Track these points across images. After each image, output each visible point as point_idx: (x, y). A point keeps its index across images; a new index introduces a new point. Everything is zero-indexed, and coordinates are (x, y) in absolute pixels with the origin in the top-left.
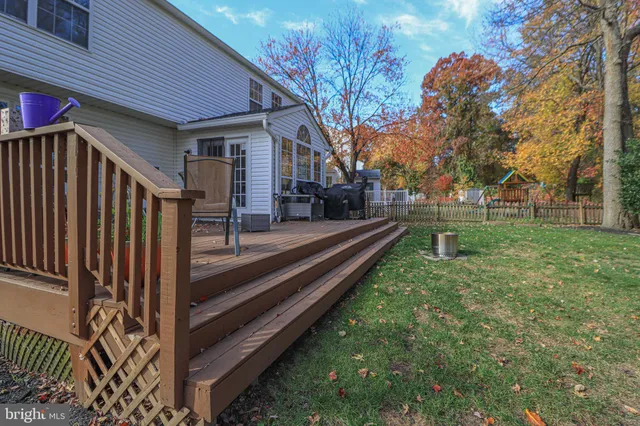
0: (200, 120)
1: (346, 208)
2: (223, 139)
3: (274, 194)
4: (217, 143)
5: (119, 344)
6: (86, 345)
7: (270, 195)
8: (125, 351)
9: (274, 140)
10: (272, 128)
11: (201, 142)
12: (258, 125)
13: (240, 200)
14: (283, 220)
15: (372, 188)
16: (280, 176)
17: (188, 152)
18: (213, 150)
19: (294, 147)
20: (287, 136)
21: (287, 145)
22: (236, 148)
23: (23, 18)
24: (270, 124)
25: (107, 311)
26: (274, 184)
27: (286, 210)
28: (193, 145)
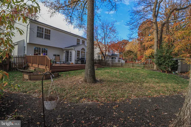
0: (66, 48)
2: (69, 51)
3: (75, 60)
6: (46, 69)
8: (48, 69)
9: (75, 51)
12: (72, 49)
13: (71, 61)
14: (76, 64)
15: (115, 59)
16: (77, 57)
17: (64, 53)
18: (67, 52)
19: (80, 52)
20: (79, 50)
21: (79, 52)
22: (71, 52)
23: (43, 38)
24: (74, 49)
25: (47, 67)
26: (75, 58)
27: (77, 62)
28: (65, 52)
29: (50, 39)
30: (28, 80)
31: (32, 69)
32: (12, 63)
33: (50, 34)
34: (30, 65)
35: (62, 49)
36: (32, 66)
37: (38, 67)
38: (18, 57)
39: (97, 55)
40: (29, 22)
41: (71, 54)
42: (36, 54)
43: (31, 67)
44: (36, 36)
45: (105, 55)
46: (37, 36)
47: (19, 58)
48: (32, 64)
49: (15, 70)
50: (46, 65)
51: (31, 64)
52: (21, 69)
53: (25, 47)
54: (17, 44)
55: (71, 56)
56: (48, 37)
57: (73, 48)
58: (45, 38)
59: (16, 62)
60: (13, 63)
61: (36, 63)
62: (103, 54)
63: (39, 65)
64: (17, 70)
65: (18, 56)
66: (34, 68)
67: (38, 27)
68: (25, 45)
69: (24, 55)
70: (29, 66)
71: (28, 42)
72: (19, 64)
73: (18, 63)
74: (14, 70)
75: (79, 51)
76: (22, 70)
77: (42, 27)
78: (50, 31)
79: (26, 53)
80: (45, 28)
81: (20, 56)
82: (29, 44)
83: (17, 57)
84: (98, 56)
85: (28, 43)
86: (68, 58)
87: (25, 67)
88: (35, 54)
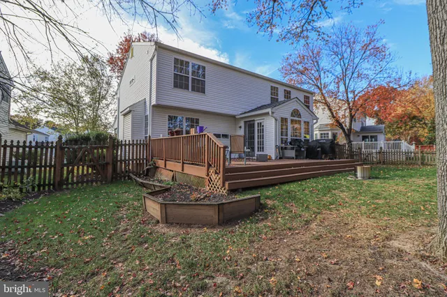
0: (245, 113)
1: (320, 153)
2: (254, 120)
3: (276, 146)
4: (252, 123)
5: (214, 177)
6: (208, 178)
7: (274, 146)
8: (215, 178)
9: (276, 120)
10: (274, 115)
11: (245, 122)
12: (268, 113)
13: (261, 148)
14: (280, 158)
15: (376, 140)
16: (279, 137)
17: (240, 127)
18: (250, 126)
19: (289, 121)
20: (284, 116)
21: (284, 120)
22: (260, 124)
23: (188, 89)
24: (273, 113)
25: (212, 170)
26: (276, 141)
27: (283, 154)
28: (242, 124)
29: (204, 93)
30: (158, 222)
31: (165, 176)
32: (119, 159)
33: (204, 76)
34: (161, 163)
35: (234, 117)
36: (165, 166)
37: (183, 170)
38: (133, 145)
39: (318, 132)
40: (156, 50)
41: (261, 131)
42: (176, 132)
43: (164, 171)
44: (173, 84)
45: (350, 130)
46: (176, 86)
47: (135, 146)
48: (166, 161)
49: (127, 178)
50: (209, 166)
51: (163, 161)
52: (140, 177)
53: (146, 117)
54: (130, 112)
55: (261, 137)
56: (199, 87)
57: (269, 110)
58: (193, 90)
59: (127, 158)
60: (121, 161)
61: (176, 159)
62: (342, 128)
63: (183, 163)
64: (130, 178)
65: (133, 141)
66: (171, 174)
67: (176, 60)
68: (148, 113)
69: (146, 137)
70: (158, 167)
71: (154, 102)
72: (135, 162)
73: (133, 160)
74: (124, 179)
75: (286, 119)
76: (141, 180)
77: (185, 59)
78: (204, 68)
79: (149, 132)
80: (191, 61)
81: (137, 141)
82: (157, 107)
83: (129, 145)
84: (321, 134)
85: (154, 106)
86: (254, 142)
87: (147, 169)
88: (172, 133)
